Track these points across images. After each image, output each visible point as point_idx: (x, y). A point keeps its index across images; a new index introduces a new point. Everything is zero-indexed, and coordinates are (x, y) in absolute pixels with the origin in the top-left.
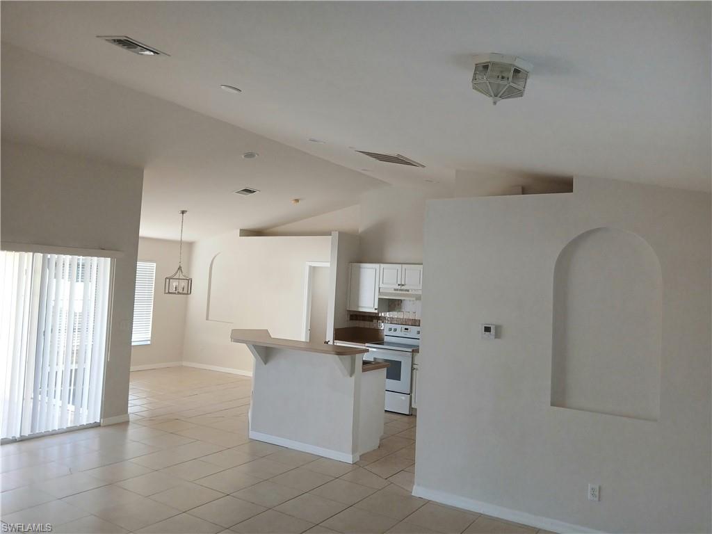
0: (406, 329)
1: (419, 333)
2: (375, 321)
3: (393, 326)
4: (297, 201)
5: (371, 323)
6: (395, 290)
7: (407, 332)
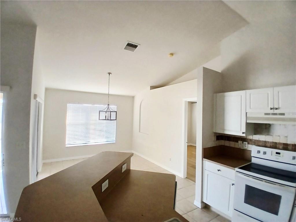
0: (277, 153)
1: (294, 158)
2: (240, 142)
3: (262, 149)
4: (172, 54)
5: (236, 143)
6: (266, 114)
7: (279, 156)
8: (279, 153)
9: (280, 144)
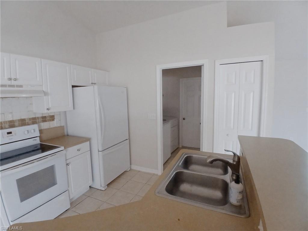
7: (12, 136)
8: (10, 133)
9: (5, 122)
